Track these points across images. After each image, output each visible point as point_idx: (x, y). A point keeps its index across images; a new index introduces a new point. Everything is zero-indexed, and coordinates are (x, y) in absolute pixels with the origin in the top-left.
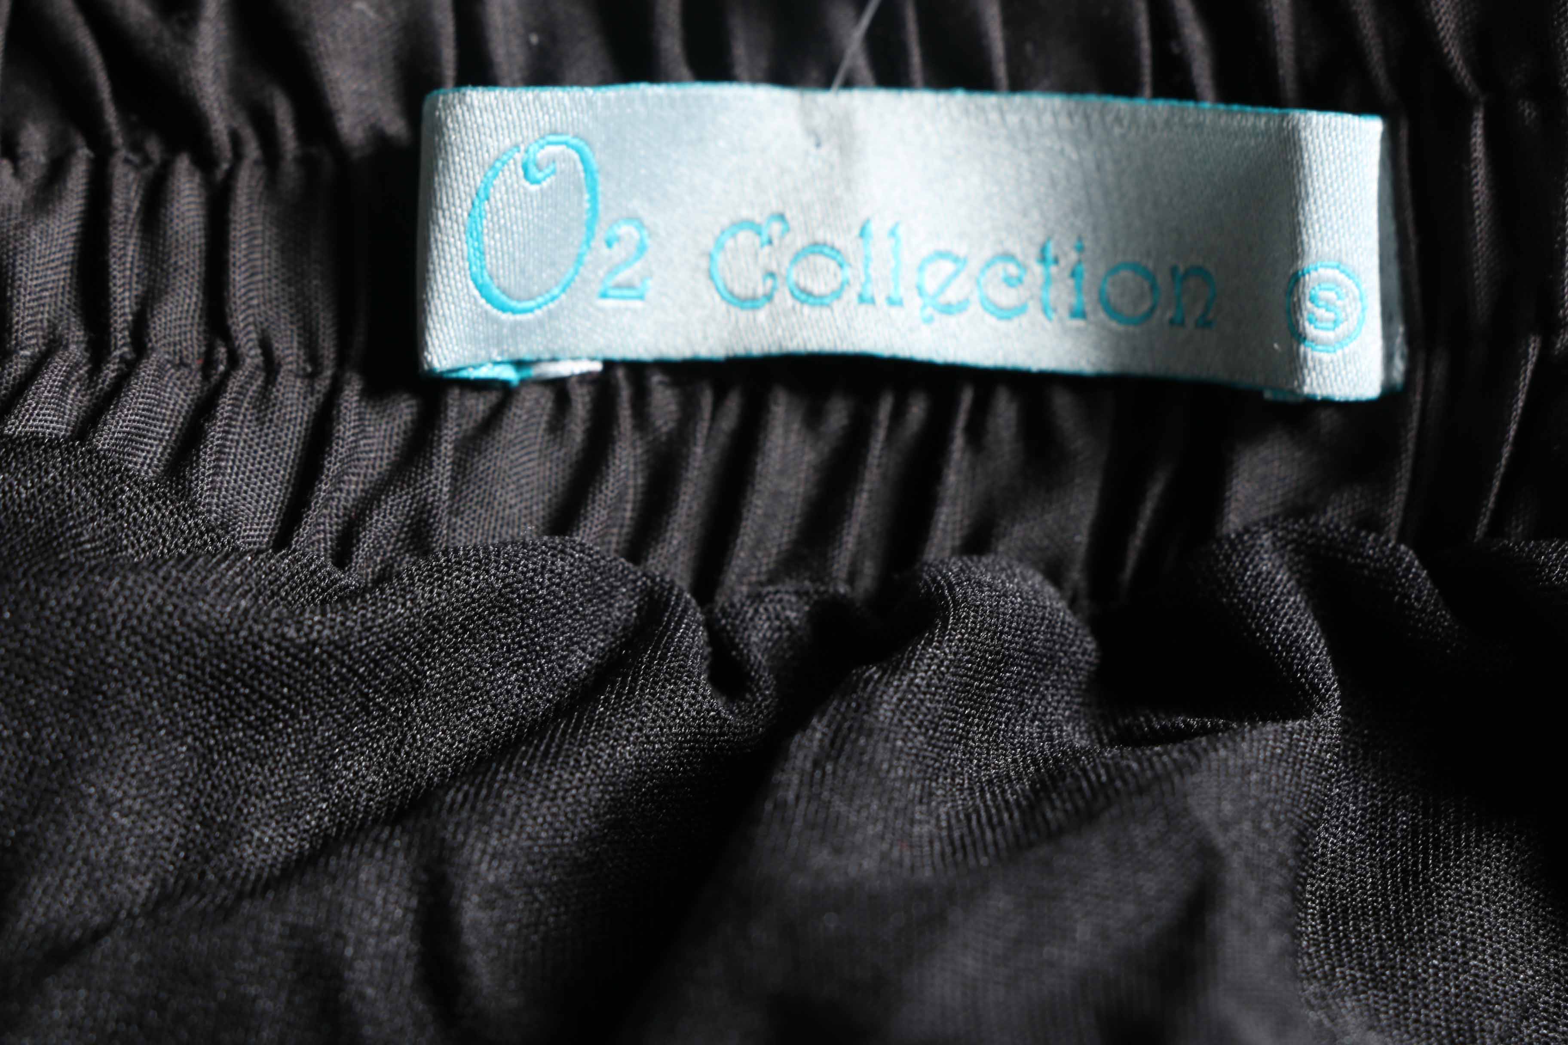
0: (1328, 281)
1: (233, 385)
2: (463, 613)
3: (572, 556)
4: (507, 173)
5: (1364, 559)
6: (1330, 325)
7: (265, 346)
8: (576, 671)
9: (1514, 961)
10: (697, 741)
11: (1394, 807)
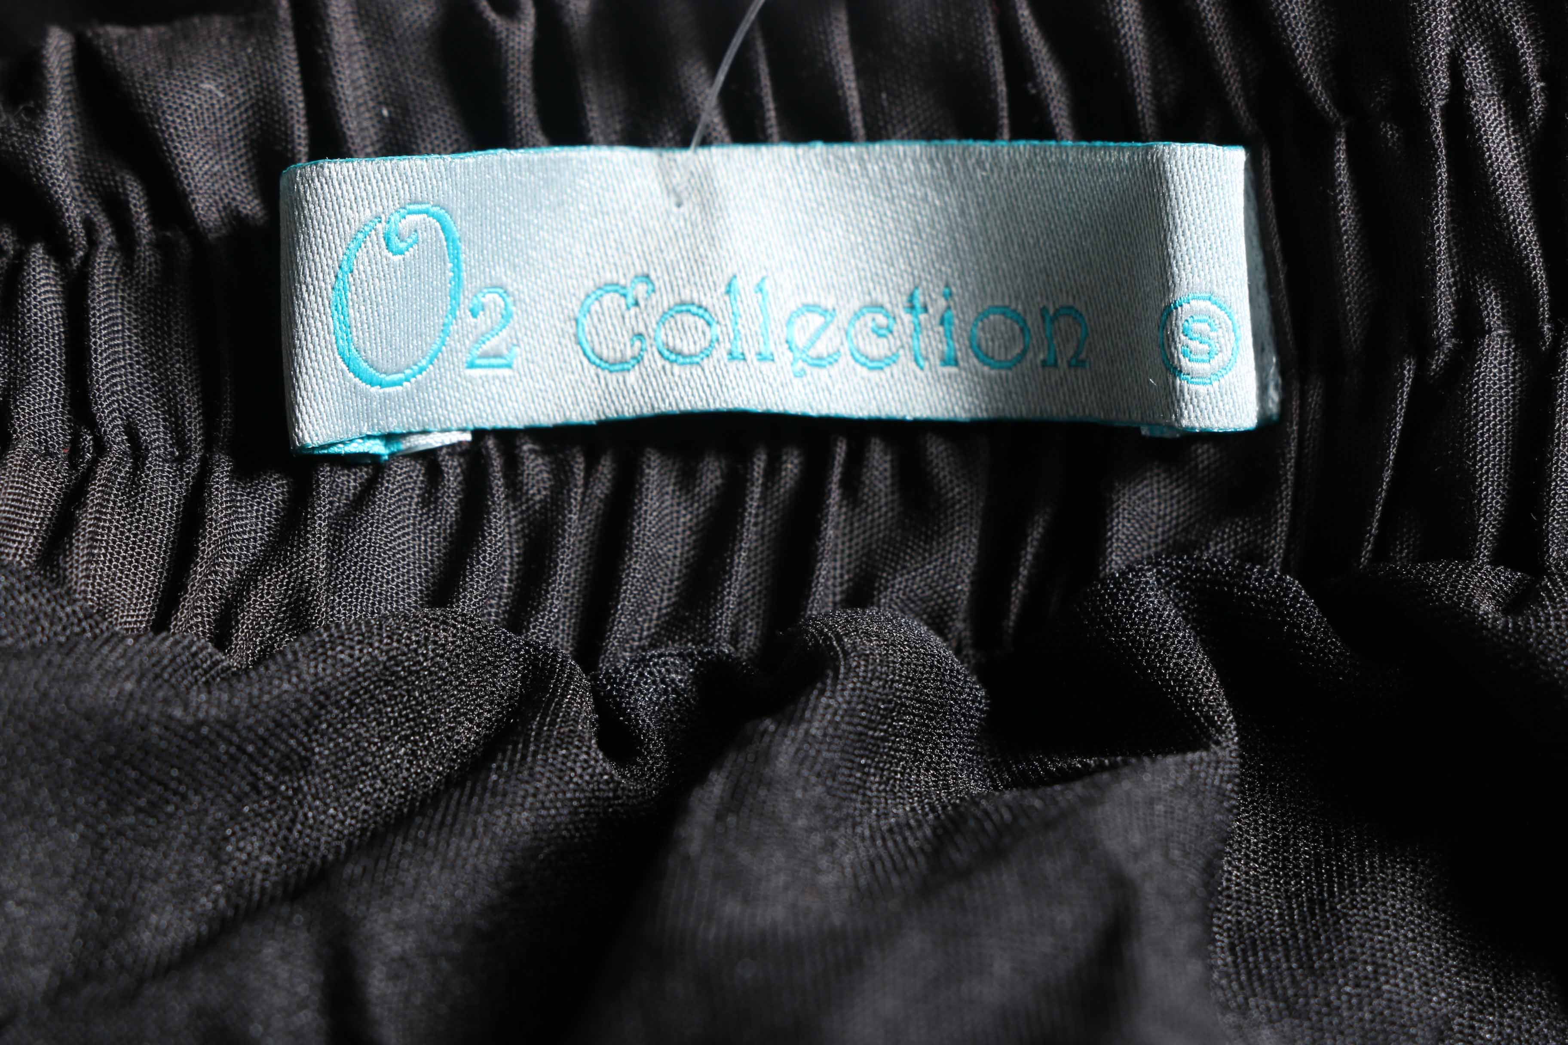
0: (1200, 312)
1: (102, 472)
2: (348, 688)
3: (454, 626)
4: (369, 244)
5: (1249, 590)
6: (1205, 357)
7: (132, 432)
8: (464, 742)
9: (1427, 984)
10: (591, 806)
11: (1295, 838)
